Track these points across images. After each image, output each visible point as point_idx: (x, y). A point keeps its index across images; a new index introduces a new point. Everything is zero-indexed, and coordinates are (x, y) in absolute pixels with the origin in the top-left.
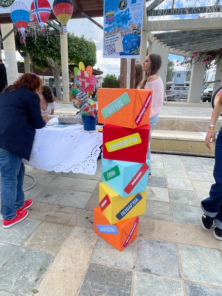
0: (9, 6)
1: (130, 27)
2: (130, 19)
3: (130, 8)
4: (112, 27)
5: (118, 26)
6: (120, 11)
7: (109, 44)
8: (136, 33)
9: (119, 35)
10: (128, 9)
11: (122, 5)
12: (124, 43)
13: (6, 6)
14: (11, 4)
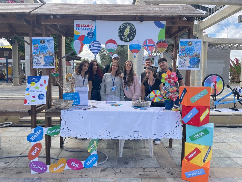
0: (129, 41)
1: (194, 55)
2: (194, 50)
3: (194, 45)
4: (184, 53)
5: (187, 53)
6: (188, 46)
7: (182, 62)
8: (197, 57)
9: (188, 57)
10: (193, 46)
11: (190, 43)
12: (190, 62)
13: (127, 41)
14: (130, 41)
